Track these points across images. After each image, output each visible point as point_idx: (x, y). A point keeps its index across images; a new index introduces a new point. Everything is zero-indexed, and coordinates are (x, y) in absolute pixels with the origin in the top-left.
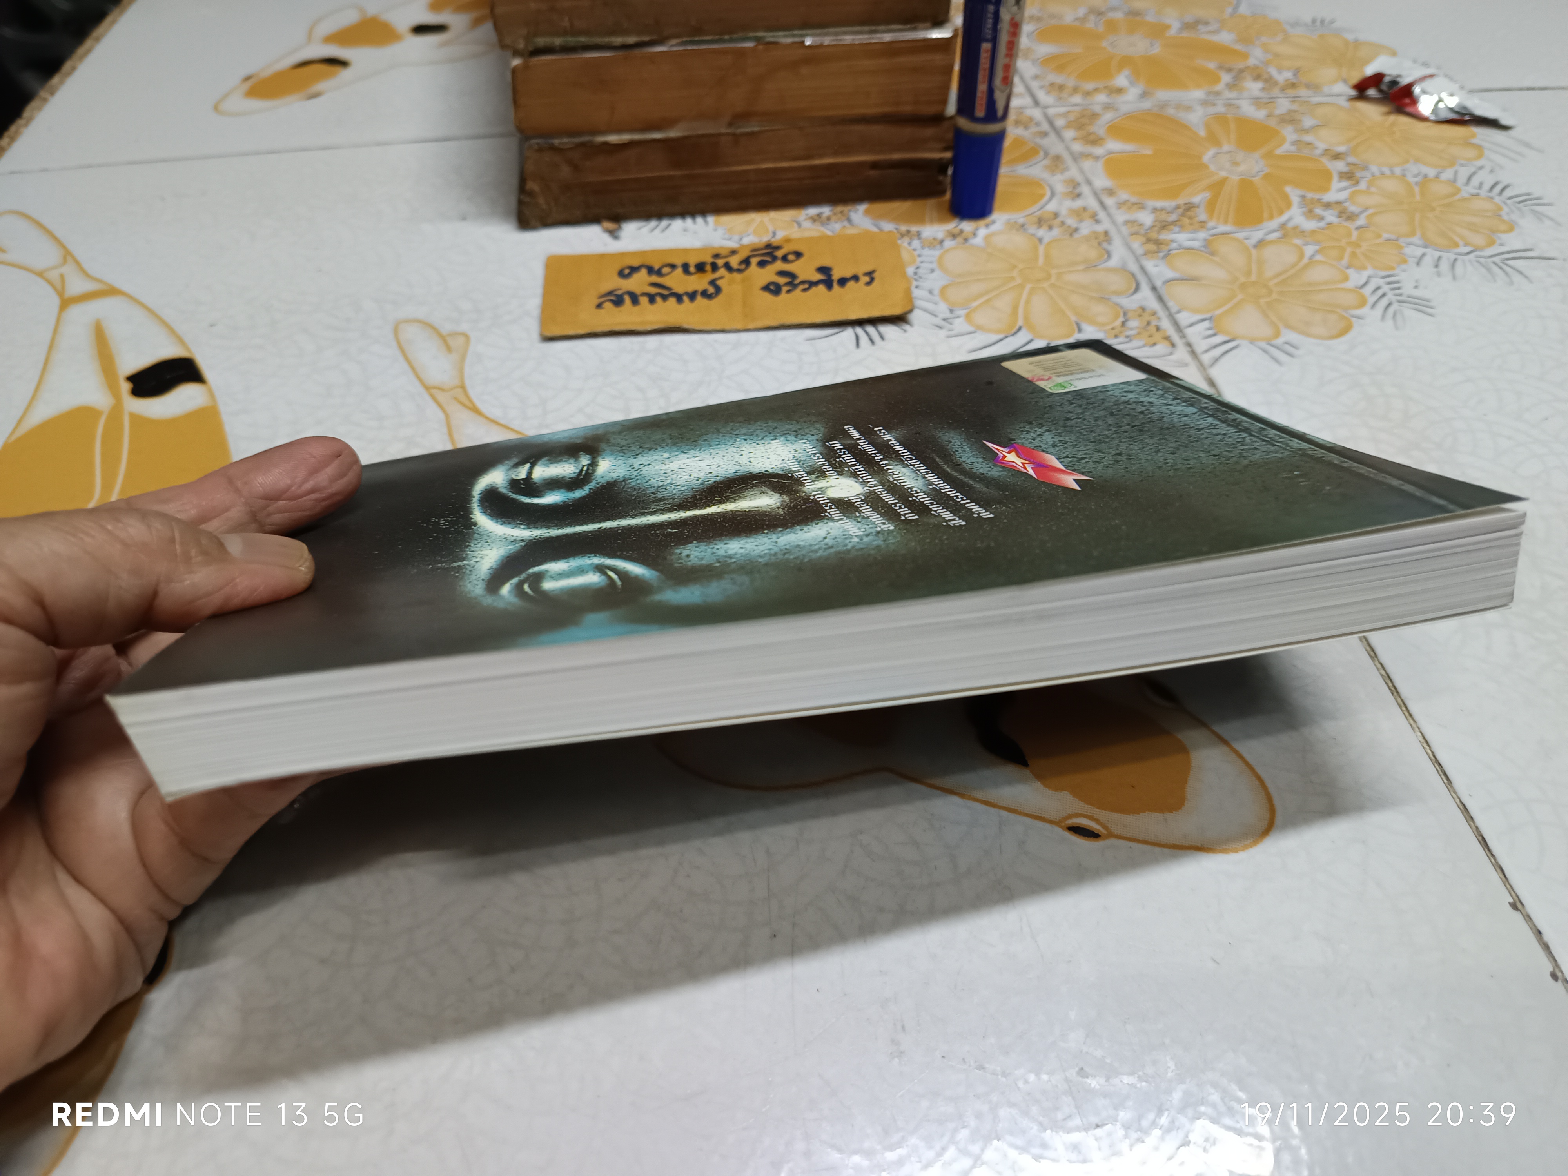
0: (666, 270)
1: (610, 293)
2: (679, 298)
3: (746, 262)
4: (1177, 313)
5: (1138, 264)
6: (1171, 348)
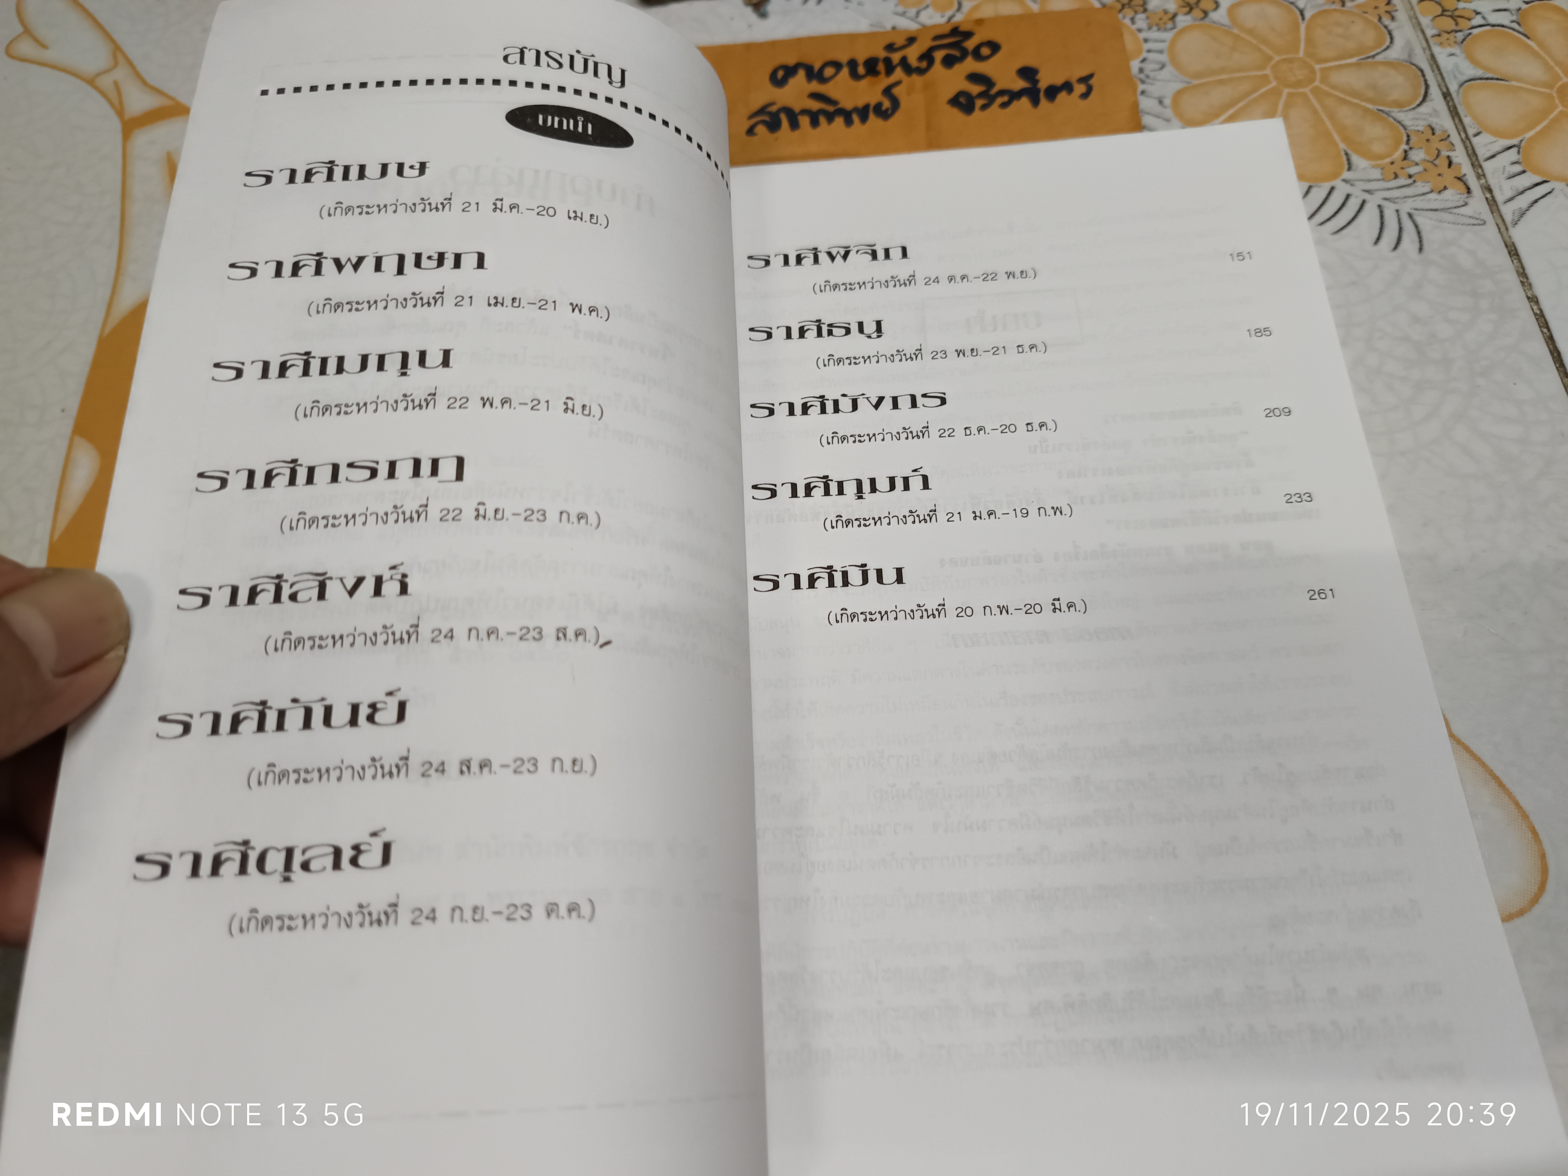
0: (829, 71)
1: (762, 111)
2: (847, 116)
3: (927, 56)
4: (1476, 135)
5: (1428, 52)
6: (1466, 195)
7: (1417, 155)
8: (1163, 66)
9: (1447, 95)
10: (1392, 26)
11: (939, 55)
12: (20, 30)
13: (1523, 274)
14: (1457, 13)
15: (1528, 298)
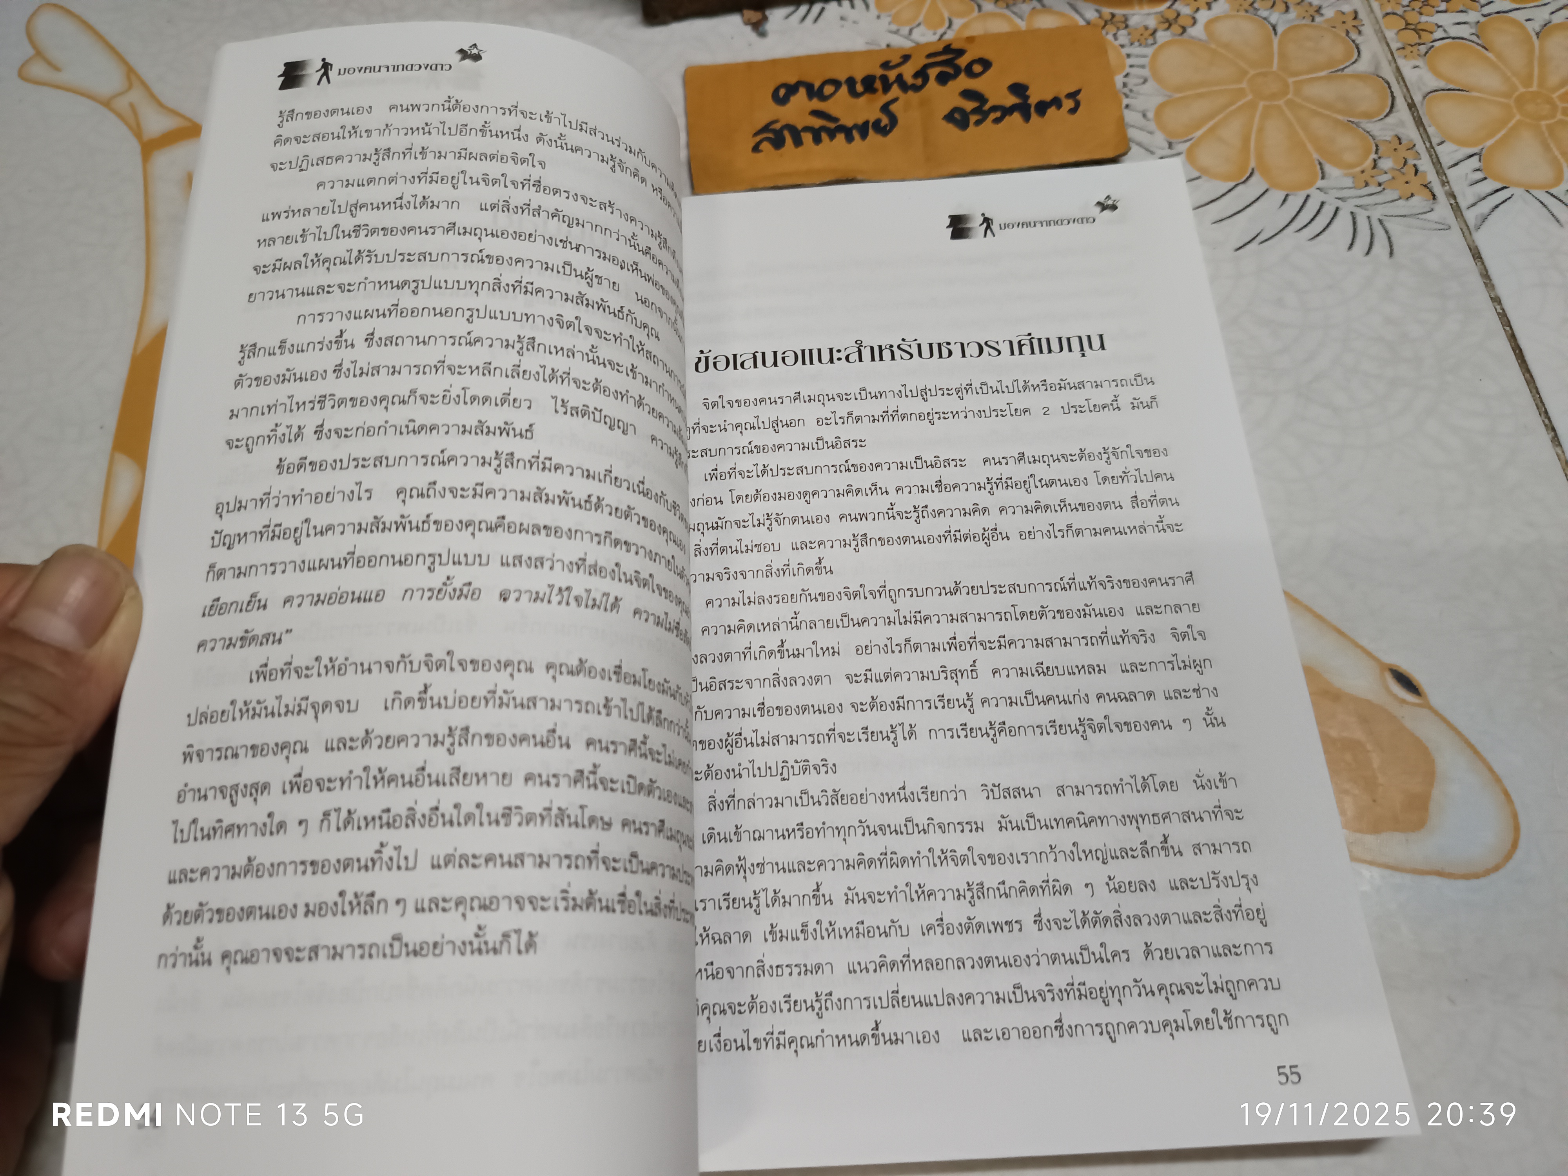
0: (828, 89)
1: (766, 128)
2: (848, 133)
3: (922, 73)
4: (1439, 144)
5: (1393, 65)
6: (1432, 201)
7: (1386, 164)
8: (1145, 81)
9: (1412, 106)
10: (1359, 40)
11: (933, 72)
12: (31, 52)
13: (1486, 276)
14: (1420, 27)
15: (1491, 298)
